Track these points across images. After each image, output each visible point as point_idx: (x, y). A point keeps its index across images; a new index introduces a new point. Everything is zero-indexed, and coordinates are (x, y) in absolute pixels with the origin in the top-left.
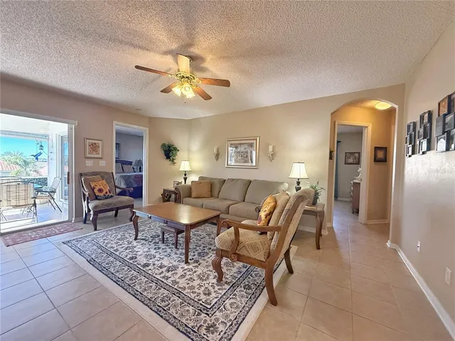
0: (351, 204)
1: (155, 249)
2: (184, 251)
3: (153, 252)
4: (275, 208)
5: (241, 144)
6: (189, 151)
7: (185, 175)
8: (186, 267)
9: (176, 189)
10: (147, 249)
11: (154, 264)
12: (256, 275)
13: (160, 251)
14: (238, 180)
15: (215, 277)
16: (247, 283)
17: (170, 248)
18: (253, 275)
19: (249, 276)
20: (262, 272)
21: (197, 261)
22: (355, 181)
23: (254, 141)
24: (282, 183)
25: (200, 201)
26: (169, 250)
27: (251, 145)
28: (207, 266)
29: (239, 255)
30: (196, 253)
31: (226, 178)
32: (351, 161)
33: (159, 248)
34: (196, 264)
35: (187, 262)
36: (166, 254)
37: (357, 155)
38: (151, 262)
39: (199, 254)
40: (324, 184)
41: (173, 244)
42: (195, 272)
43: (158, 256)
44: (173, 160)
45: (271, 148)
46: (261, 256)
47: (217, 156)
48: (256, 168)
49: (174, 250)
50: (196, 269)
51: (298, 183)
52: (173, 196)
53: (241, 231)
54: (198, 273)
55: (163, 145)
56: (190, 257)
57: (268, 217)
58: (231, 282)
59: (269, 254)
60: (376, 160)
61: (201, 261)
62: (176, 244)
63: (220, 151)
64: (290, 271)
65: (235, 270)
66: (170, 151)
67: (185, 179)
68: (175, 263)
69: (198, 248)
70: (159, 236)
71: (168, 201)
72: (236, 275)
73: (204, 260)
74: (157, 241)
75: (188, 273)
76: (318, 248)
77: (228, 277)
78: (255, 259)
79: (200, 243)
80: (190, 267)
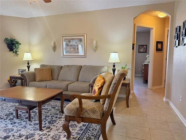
0: (143, 78)
1: (11, 124)
2: (38, 122)
3: (10, 126)
4: (104, 83)
5: (72, 39)
6: (30, 44)
7: (28, 64)
8: (41, 133)
9: (22, 75)
10: (4, 125)
11: (13, 136)
12: (93, 129)
13: (16, 124)
14: (72, 66)
15: (65, 136)
16: (88, 136)
17: (24, 121)
18: (91, 130)
19: (89, 131)
20: (97, 127)
21: (49, 128)
22: (145, 63)
23: (82, 37)
24: (103, 67)
25: (44, 84)
26: (24, 123)
27: (80, 40)
28: (57, 130)
29: (82, 117)
30: (47, 122)
31: (63, 65)
32: (142, 50)
33: (15, 123)
34: (49, 130)
35: (41, 129)
36: (22, 126)
37: (145, 47)
38: (10, 134)
39: (49, 122)
40: (129, 66)
41: (26, 118)
42: (49, 135)
43: (15, 128)
44: (16, 52)
45: (95, 42)
46: (97, 116)
47: (55, 48)
48: (84, 56)
49: (28, 122)
50: (49, 133)
51: (114, 66)
52: (19, 81)
53: (83, 101)
54: (51, 136)
55: (6, 39)
56: (43, 126)
57: (100, 89)
58: (76, 137)
59: (103, 113)
60: (157, 50)
61: (52, 127)
62: (29, 118)
63: (56, 44)
64: (114, 123)
65: (78, 129)
66: (13, 44)
67: (29, 67)
68: (32, 132)
69: (47, 118)
70: (12, 114)
71: (15, 85)
72: (79, 132)
73: (54, 126)
74: (12, 118)
75: (44, 137)
76: (128, 107)
77: (74, 134)
78: (94, 119)
79: (48, 114)
80: (45, 132)
